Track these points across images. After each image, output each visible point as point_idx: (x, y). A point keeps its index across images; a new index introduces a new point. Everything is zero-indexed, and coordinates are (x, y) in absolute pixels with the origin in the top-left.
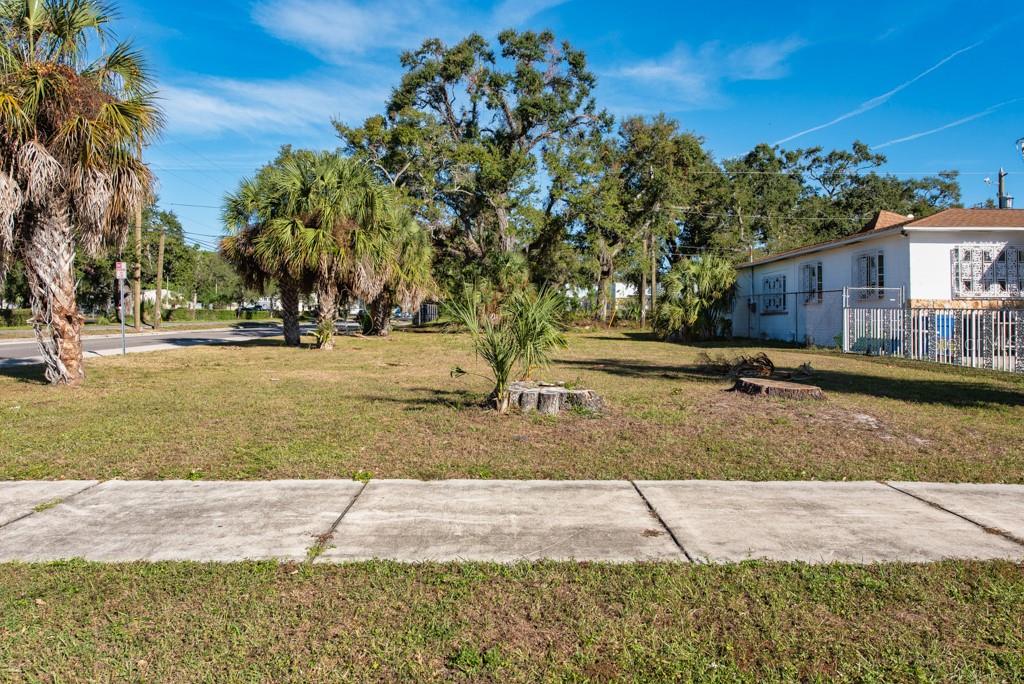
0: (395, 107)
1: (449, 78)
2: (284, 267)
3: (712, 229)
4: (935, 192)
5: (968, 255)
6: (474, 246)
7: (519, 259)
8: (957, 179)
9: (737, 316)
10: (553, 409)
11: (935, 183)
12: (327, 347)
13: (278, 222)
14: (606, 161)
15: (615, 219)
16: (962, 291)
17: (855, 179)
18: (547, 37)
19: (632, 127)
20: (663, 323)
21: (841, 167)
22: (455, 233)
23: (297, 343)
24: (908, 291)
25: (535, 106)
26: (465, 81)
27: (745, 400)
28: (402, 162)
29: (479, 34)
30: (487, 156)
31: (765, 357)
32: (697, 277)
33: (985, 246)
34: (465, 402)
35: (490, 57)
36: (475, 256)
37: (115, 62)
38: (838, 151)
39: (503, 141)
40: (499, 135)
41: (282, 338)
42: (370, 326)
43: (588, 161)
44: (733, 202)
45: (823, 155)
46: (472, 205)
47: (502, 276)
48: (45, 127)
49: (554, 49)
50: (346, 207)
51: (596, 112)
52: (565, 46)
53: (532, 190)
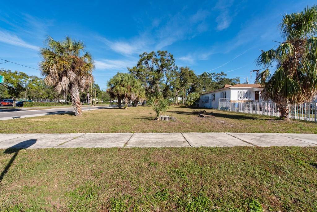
0: (138, 65)
1: (148, 59)
2: (118, 94)
3: (196, 88)
4: (235, 81)
5: (241, 93)
6: (153, 90)
7: (161, 93)
8: (239, 79)
9: (200, 103)
10: (167, 120)
11: (235, 79)
12: (126, 109)
13: (117, 86)
14: (177, 75)
15: (178, 86)
16: (240, 99)
17: (221, 79)
18: (166, 52)
19: (182, 69)
20: (187, 104)
21: (219, 76)
22: (149, 88)
23: (121, 108)
24: (230, 99)
25: (164, 65)
26: (151, 60)
27: (201, 118)
28: (140, 75)
29: (154, 51)
30: (155, 74)
31: (205, 111)
32: (193, 96)
33: (244, 91)
34: (151, 119)
35: (156, 56)
36: (153, 92)
37: (86, 56)
38: (218, 73)
39: (158, 71)
40: (157, 70)
41: (118, 107)
42: (134, 105)
43: (173, 75)
44: (200, 83)
45: (216, 74)
46: (153, 83)
47: (158, 96)
48: (73, 68)
49: (167, 54)
50: (129, 83)
51: (175, 66)
52: (170, 54)
53: (163, 80)
